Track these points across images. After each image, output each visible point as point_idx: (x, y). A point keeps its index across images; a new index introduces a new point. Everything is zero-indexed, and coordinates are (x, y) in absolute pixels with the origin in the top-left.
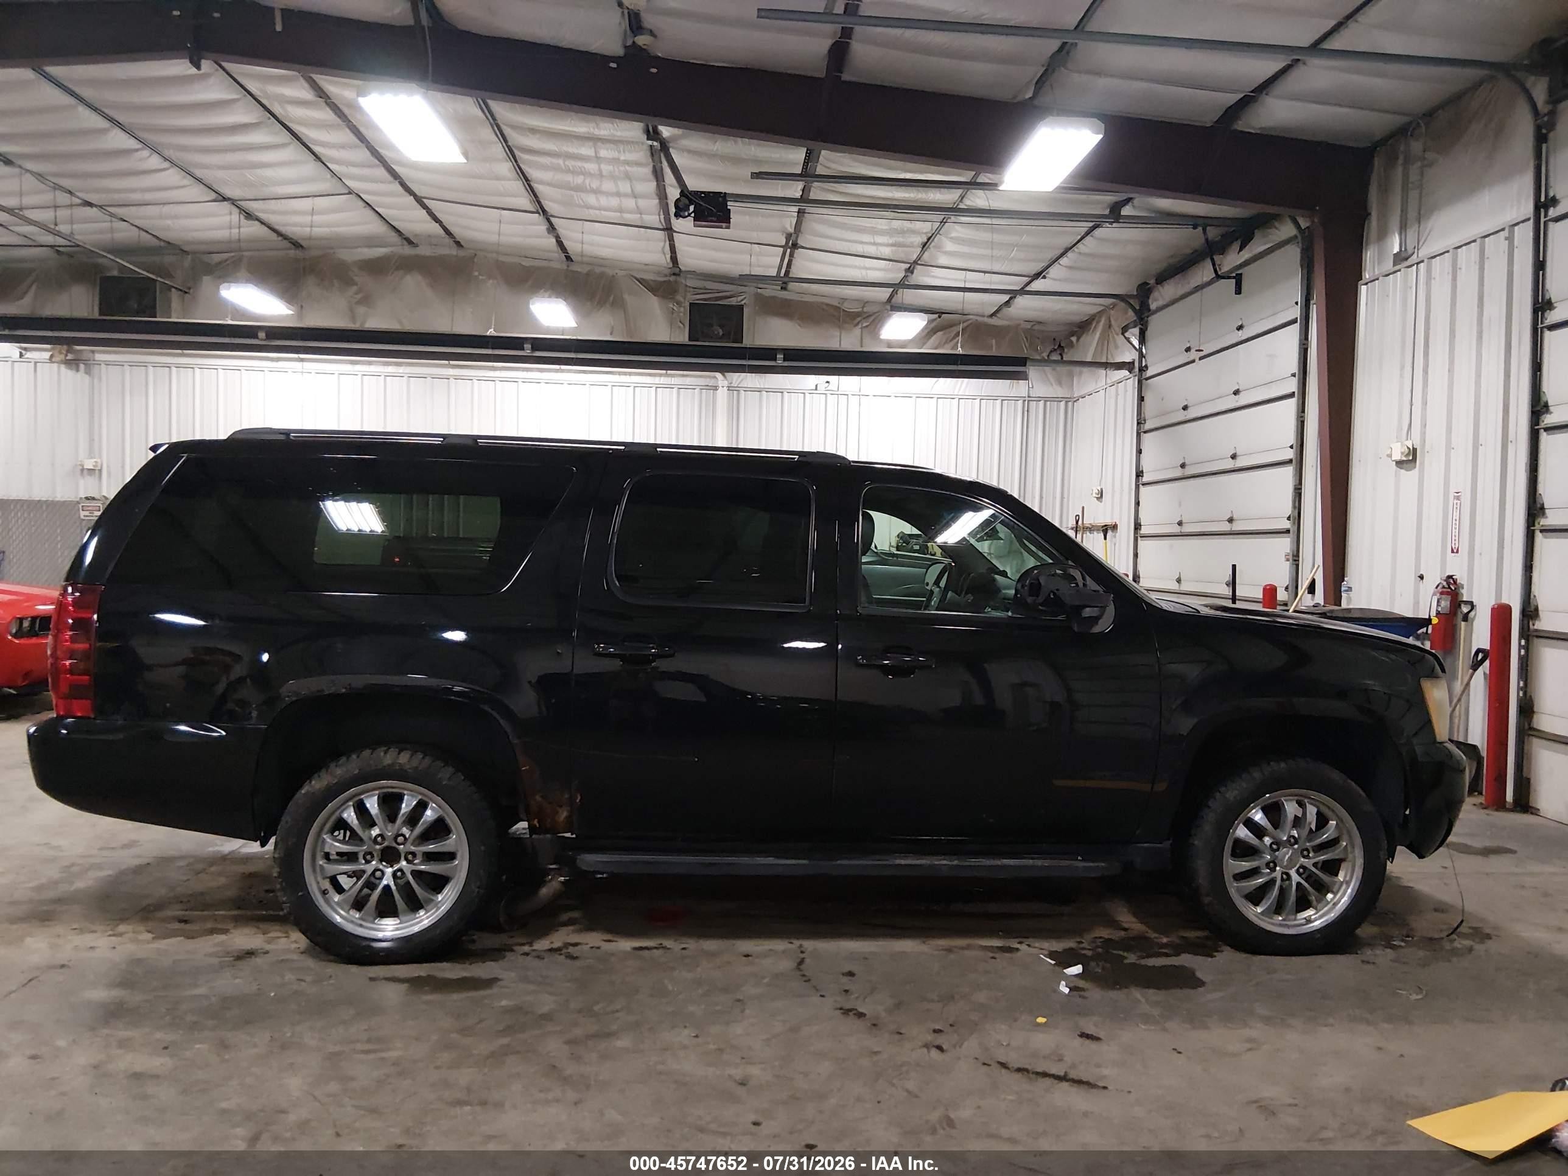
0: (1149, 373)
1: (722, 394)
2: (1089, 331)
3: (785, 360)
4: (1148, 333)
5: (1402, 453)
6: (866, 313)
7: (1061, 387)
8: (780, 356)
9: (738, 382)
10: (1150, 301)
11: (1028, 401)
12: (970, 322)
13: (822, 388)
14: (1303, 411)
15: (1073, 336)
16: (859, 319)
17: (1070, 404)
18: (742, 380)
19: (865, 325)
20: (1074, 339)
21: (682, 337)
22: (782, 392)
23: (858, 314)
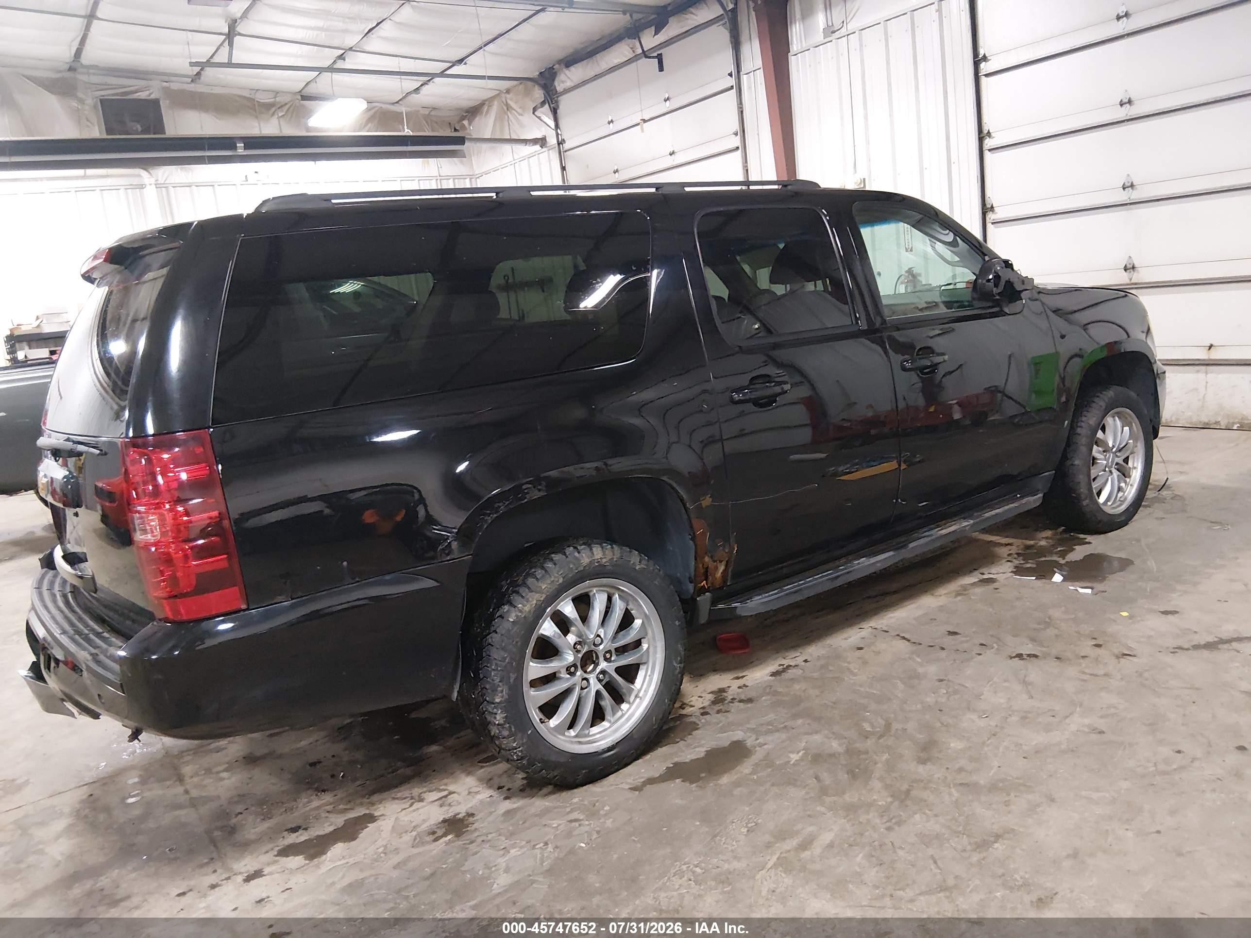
0: (567, 146)
1: (151, 192)
2: (482, 113)
3: (245, 148)
4: (560, 112)
5: (856, 183)
6: (279, 102)
7: (463, 164)
8: (240, 145)
9: (164, 179)
10: (556, 83)
11: (440, 180)
12: (376, 109)
13: (252, 178)
14: (746, 162)
15: (464, 120)
16: (273, 109)
17: (473, 180)
18: (168, 177)
19: (280, 115)
20: (466, 122)
21: (96, 132)
22: (213, 186)
23: (271, 105)
